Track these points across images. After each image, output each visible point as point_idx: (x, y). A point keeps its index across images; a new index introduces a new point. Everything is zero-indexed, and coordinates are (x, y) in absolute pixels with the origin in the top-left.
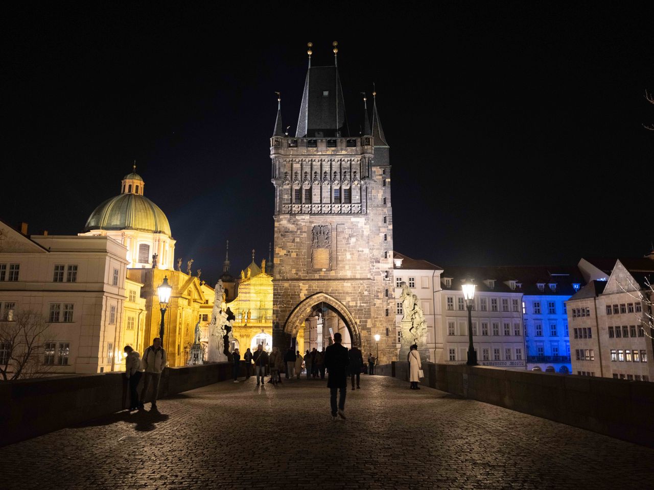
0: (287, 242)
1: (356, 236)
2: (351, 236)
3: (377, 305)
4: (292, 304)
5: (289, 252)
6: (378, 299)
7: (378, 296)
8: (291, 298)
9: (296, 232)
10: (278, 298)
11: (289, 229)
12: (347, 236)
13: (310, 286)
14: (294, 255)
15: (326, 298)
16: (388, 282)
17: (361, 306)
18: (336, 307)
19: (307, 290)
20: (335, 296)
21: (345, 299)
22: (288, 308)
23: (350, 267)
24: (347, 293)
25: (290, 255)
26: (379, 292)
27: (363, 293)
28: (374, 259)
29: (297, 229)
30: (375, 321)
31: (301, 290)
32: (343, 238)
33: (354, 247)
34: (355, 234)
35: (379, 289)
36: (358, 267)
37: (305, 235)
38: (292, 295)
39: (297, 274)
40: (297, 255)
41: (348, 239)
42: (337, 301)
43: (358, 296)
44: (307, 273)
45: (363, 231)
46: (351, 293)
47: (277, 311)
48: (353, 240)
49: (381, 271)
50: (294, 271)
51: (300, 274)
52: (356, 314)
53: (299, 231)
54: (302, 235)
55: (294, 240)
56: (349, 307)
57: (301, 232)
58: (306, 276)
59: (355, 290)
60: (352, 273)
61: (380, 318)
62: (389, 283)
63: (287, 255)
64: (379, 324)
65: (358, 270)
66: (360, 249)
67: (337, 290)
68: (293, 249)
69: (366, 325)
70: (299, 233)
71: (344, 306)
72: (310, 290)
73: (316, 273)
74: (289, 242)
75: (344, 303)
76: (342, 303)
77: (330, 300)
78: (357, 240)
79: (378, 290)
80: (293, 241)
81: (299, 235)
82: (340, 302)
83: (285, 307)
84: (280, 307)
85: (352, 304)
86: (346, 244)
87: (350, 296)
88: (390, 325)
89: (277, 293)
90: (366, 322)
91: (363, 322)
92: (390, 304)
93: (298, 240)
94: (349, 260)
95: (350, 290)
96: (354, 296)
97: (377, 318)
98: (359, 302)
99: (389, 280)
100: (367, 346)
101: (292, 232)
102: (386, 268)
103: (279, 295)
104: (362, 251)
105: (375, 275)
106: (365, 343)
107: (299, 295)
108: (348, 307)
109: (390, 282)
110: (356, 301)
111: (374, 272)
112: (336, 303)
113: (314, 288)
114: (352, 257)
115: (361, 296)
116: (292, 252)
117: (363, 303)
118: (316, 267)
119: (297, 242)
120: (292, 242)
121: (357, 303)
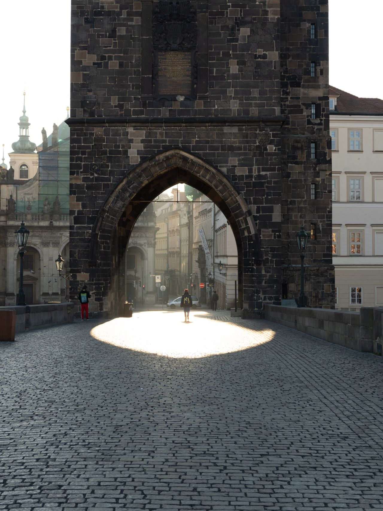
0: (99, 36)
1: (251, 22)
2: (240, 23)
3: (293, 177)
4: (112, 173)
5: (103, 58)
6: (297, 163)
7: (295, 157)
8: (110, 159)
9: (120, 14)
10: (80, 159)
11: (103, 7)
12: (230, 23)
13: (149, 134)
14: (114, 65)
15: (185, 159)
16: (316, 127)
17: (259, 177)
18: (206, 179)
19: (142, 141)
20: (205, 154)
21: (227, 162)
22: (103, 180)
23: (236, 92)
24: (231, 148)
25: (106, 65)
26: (297, 148)
27: (266, 149)
28: (289, 78)
29: (121, 9)
30: (289, 209)
31: (131, 141)
32: (223, 28)
33: (246, 47)
34: (248, 19)
35: (298, 142)
36: (255, 93)
37: (137, 21)
38: (111, 152)
39: (121, 106)
40: (121, 65)
41: (233, 29)
42: (208, 166)
43: (255, 155)
44: (144, 105)
45: (266, 13)
46: (239, 148)
47: (78, 186)
48: (245, 31)
49: (303, 104)
50: (114, 101)
51: (128, 106)
52: (248, 193)
53: (125, 12)
54: (132, 20)
55: (114, 31)
56: (235, 177)
57: (129, 14)
58: (141, 112)
59: (247, 142)
60: (241, 104)
61: (300, 203)
62: (320, 130)
63: (98, 65)
64: (296, 216)
65: (254, 98)
66: (260, 52)
67: (208, 142)
68: (113, 51)
69: (270, 217)
70: (124, 15)
71: (225, 176)
72: (150, 141)
73: (163, 106)
74: (103, 36)
75: (224, 170)
76: (219, 171)
77: (193, 163)
78: (252, 31)
79: (296, 144)
80: (113, 34)
81: (124, 19)
82: (216, 168)
83: (97, 179)
84: (84, 180)
85: (238, 172)
86: (230, 41)
87: (236, 155)
88: (319, 217)
89: (79, 147)
90: (271, 210)
91: (265, 209)
92: (321, 173)
93: (122, 31)
94: (235, 76)
95: (235, 142)
96: (245, 154)
97: (293, 203)
98: (255, 168)
99: (320, 124)
100: (272, 261)
101: (109, 13)
102: (313, 98)
103: (84, 153)
104: (265, 56)
105: (291, 112)
106: (267, 255)
107: (126, 152)
108: (232, 177)
109: (323, 127)
110: (250, 166)
111: (288, 106)
112: (207, 170)
113: (159, 137)
114: (240, 70)
115: (261, 154)
116: (110, 58)
117: (264, 170)
118: (164, 91)
119: (121, 37)
120: (110, 37)
121: (250, 171)
